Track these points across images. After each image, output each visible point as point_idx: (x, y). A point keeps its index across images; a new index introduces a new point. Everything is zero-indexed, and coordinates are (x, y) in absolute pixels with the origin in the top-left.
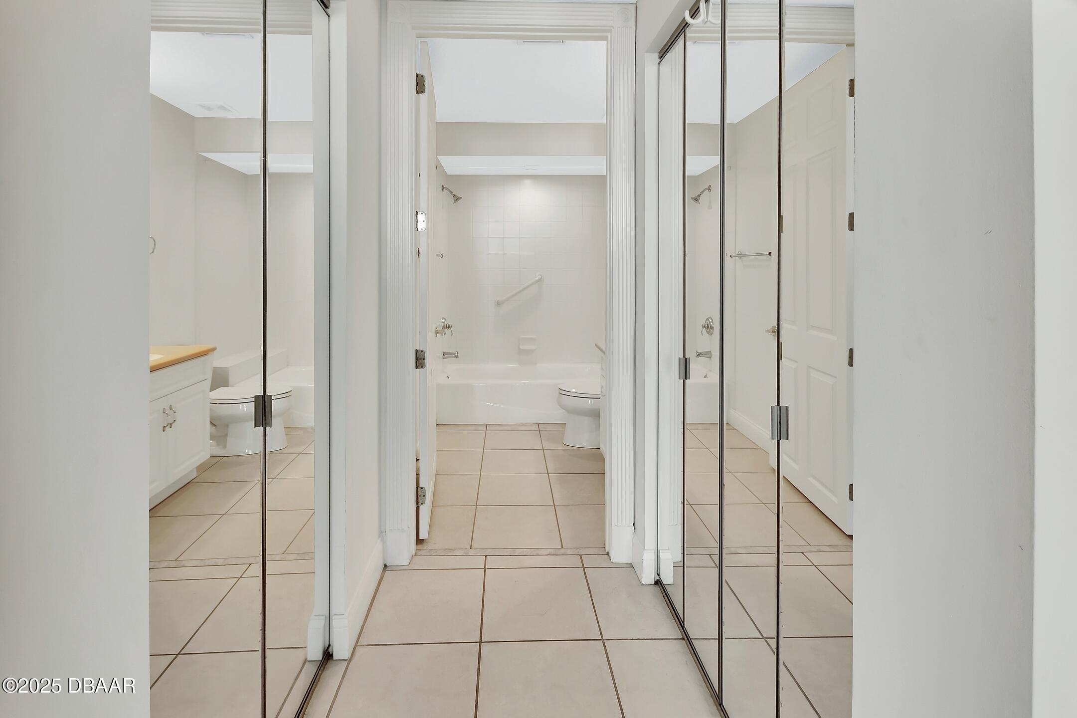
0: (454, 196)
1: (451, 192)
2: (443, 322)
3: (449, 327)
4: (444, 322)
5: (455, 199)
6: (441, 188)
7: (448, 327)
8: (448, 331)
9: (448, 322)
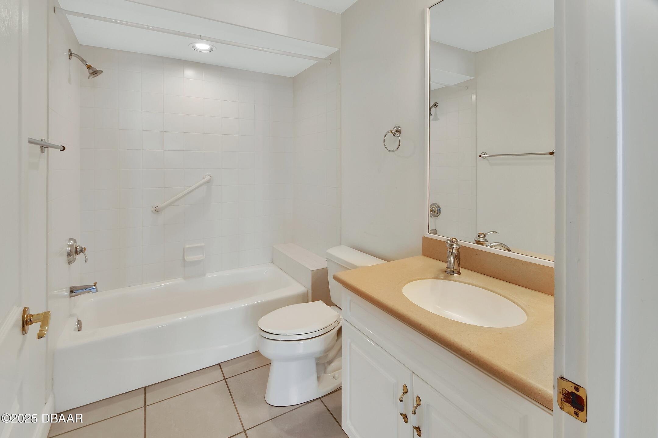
0: (89, 67)
1: (83, 60)
2: (69, 246)
3: (82, 251)
4: (71, 246)
5: (91, 71)
6: (67, 53)
7: (78, 251)
8: (80, 257)
9: (80, 244)
